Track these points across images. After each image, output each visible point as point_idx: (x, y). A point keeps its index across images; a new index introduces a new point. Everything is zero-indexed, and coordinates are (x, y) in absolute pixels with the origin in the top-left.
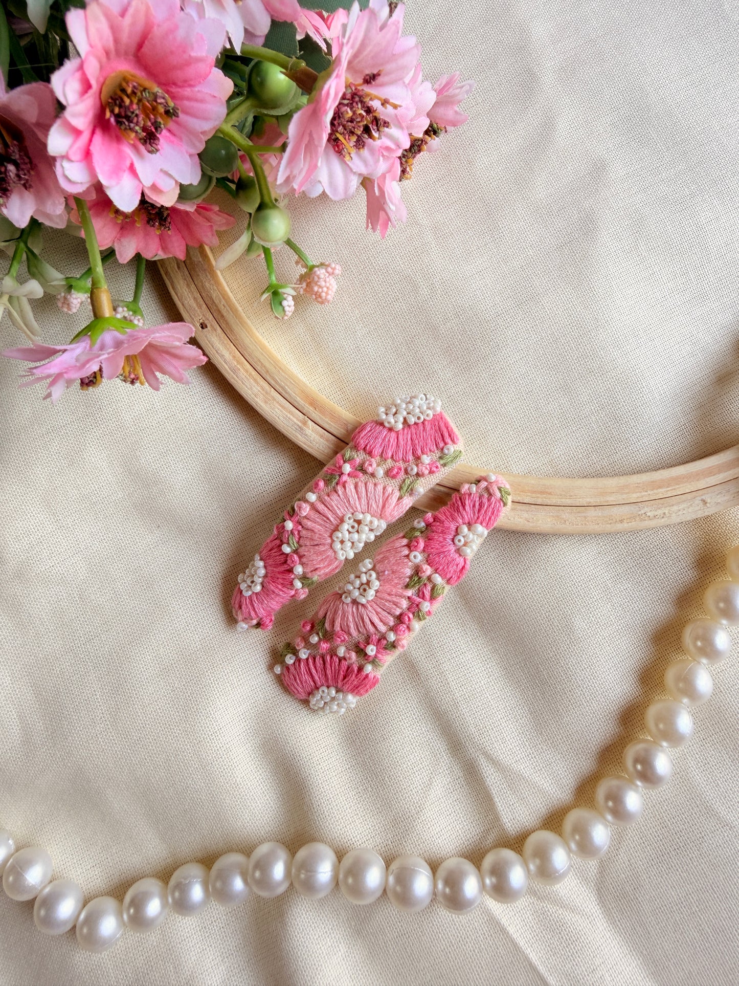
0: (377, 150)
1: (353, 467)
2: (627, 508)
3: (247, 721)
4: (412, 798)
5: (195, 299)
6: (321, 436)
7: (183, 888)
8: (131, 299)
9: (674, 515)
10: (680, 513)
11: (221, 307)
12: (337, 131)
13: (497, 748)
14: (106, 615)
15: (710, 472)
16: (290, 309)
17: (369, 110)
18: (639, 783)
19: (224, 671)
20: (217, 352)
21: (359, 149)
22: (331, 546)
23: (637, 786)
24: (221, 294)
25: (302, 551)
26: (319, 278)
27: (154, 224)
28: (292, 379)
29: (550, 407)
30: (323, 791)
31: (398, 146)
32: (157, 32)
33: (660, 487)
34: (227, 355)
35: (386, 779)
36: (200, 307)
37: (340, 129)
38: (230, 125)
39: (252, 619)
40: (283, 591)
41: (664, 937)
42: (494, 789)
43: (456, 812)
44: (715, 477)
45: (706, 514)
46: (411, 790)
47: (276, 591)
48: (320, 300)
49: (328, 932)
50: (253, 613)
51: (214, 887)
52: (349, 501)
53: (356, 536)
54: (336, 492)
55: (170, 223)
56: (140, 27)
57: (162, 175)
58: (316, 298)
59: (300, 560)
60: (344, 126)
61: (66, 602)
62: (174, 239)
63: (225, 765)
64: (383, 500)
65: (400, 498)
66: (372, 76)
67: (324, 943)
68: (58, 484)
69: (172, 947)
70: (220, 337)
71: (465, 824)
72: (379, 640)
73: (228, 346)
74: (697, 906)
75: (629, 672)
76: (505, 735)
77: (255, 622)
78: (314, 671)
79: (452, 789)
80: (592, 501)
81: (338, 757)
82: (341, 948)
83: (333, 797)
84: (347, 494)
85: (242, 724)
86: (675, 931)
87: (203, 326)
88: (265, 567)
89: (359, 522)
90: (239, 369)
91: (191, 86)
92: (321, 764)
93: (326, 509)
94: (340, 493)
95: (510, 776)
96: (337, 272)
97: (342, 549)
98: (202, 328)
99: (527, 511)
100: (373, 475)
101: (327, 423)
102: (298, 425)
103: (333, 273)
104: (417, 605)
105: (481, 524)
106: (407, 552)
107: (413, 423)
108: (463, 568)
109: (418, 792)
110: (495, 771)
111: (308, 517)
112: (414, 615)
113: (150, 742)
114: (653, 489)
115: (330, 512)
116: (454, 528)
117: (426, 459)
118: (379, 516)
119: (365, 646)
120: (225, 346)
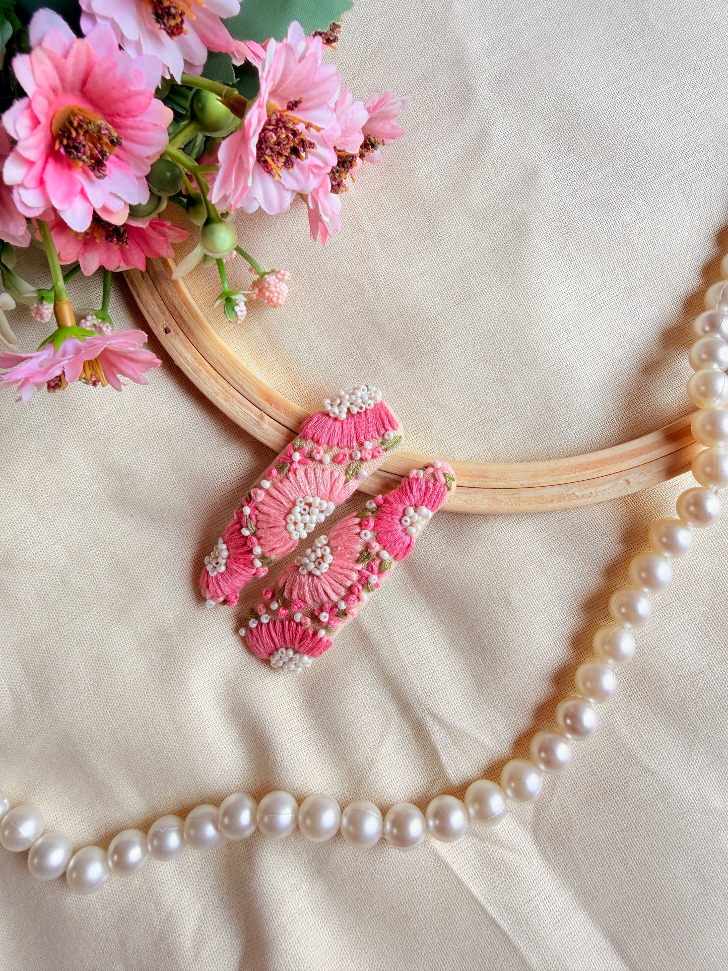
0: (307, 168)
1: (302, 454)
2: (556, 489)
3: (218, 688)
4: (365, 753)
5: (158, 305)
6: (277, 430)
7: (161, 837)
8: (100, 308)
9: (600, 494)
10: (606, 492)
11: (183, 313)
12: (265, 154)
13: (442, 708)
15: (632, 455)
16: (242, 314)
17: (295, 133)
18: (569, 736)
19: (195, 644)
20: (180, 355)
21: (288, 168)
22: (286, 528)
23: (568, 739)
24: (182, 301)
25: (259, 533)
26: (269, 284)
27: (112, 239)
28: (249, 378)
29: (488, 398)
31: (326, 164)
32: (98, 70)
33: (587, 469)
34: (189, 357)
35: (342, 736)
36: (164, 314)
37: (268, 151)
38: (176, 148)
39: (219, 597)
40: (245, 570)
41: (592, 871)
42: (439, 744)
44: (638, 458)
45: (630, 492)
46: (364, 746)
47: (239, 570)
48: (272, 304)
49: (292, 872)
50: (219, 591)
51: (188, 835)
52: (299, 486)
53: (307, 517)
54: (288, 478)
55: (127, 238)
56: (82, 66)
57: (111, 197)
58: (268, 302)
59: (258, 542)
60: (271, 149)
62: (134, 252)
64: (331, 484)
65: (347, 481)
66: (294, 103)
67: (287, 882)
69: (153, 889)
70: (182, 341)
72: (332, 608)
73: (190, 349)
74: (622, 843)
75: (561, 637)
76: (450, 697)
77: (221, 599)
78: (274, 635)
79: (402, 745)
80: (525, 483)
81: (299, 719)
82: (303, 886)
83: (295, 753)
84: (297, 480)
85: (213, 691)
86: (603, 865)
87: (167, 331)
88: (228, 549)
89: (310, 505)
90: (201, 370)
91: (133, 116)
92: (284, 724)
93: (279, 494)
94: (291, 479)
95: (454, 732)
96: (286, 278)
97: (295, 530)
98: (166, 332)
99: (466, 494)
100: (321, 462)
101: (282, 417)
102: (256, 420)
103: (283, 279)
104: (367, 578)
105: (427, 506)
106: (358, 530)
107: (356, 412)
108: (409, 545)
109: (370, 748)
110: (440, 728)
111: (263, 502)
112: (363, 587)
113: (129, 708)
114: (581, 471)
115: (283, 497)
116: (402, 510)
117: (369, 445)
118: (328, 498)
119: (320, 614)
120: (187, 349)
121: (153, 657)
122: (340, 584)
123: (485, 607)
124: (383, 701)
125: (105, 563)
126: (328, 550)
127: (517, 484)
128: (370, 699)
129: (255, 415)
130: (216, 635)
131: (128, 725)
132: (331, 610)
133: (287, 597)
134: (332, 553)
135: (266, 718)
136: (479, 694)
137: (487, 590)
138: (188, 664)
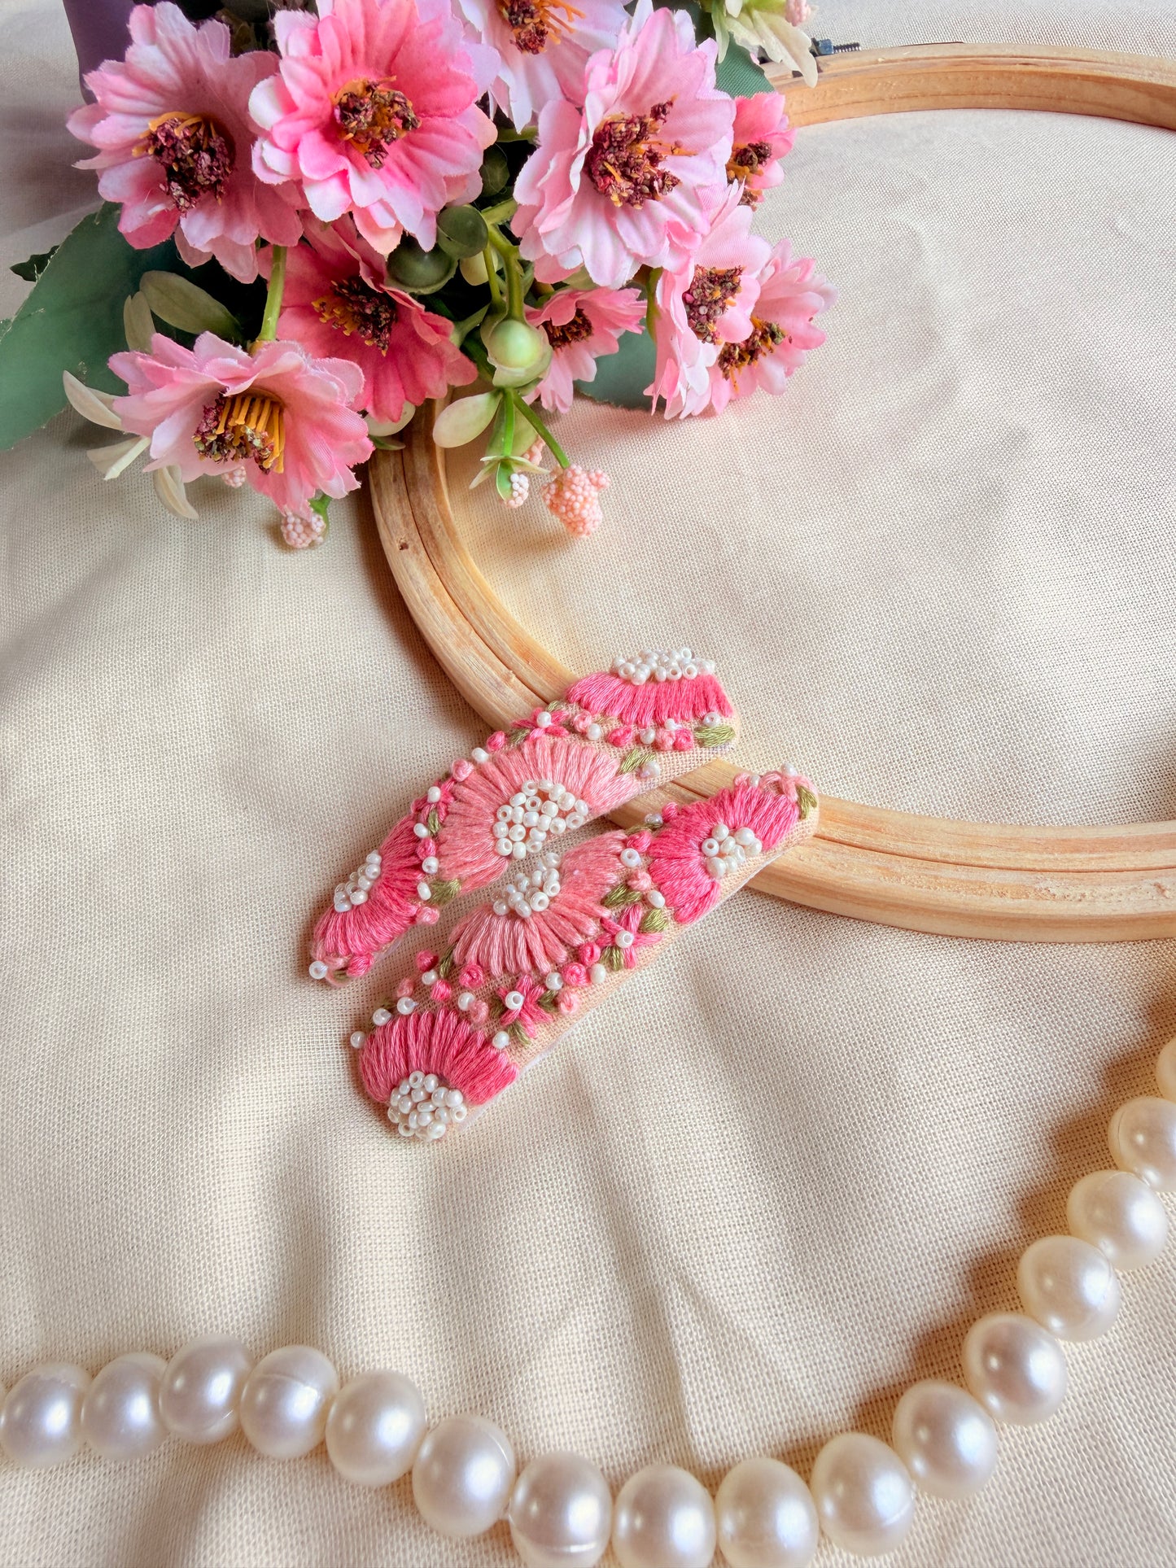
1: (556, 719)
2: (1014, 875)
3: (272, 1133)
4: (519, 1333)
5: (403, 515)
6: (526, 699)
9: (1101, 900)
10: (1113, 900)
11: (436, 528)
12: (606, 160)
13: (709, 1274)
14: (116, 912)
16: (520, 489)
17: (655, 159)
19: (263, 1035)
20: (411, 578)
22: (492, 830)
25: (445, 834)
27: (366, 330)
28: (505, 621)
29: (903, 728)
30: (359, 1274)
32: (416, 34)
33: (1078, 851)
34: (423, 582)
35: (481, 1285)
36: (407, 525)
39: (338, 955)
40: (398, 904)
42: (685, 1355)
43: (601, 1391)
46: (521, 1318)
47: (388, 903)
50: (341, 945)
52: (536, 765)
53: (534, 818)
54: (519, 748)
56: (398, 31)
57: (381, 205)
59: (437, 850)
61: (64, 879)
63: (204, 1186)
64: (590, 770)
65: (619, 773)
66: (661, 107)
68: (126, 707)
70: (421, 562)
71: (613, 1421)
72: (533, 987)
73: (428, 573)
76: (731, 1258)
77: (340, 962)
78: (411, 1041)
79: (603, 1341)
80: (951, 853)
81: (406, 1232)
84: (535, 752)
85: (261, 1134)
87: (404, 547)
88: (381, 865)
89: (544, 796)
90: (435, 602)
92: (372, 1230)
93: (497, 772)
94: (526, 750)
95: (723, 1335)
96: (603, 481)
97: (508, 837)
98: (402, 549)
99: (834, 852)
100: (583, 735)
101: (540, 682)
102: (496, 680)
103: (597, 484)
104: (613, 937)
105: (755, 831)
106: (619, 848)
107: (664, 679)
108: (709, 893)
109: (533, 1324)
110: (695, 1318)
111: (467, 783)
112: (602, 953)
113: (97, 1114)
114: (1066, 851)
115: (504, 778)
116: (707, 828)
117: (673, 725)
118: (579, 793)
119: (507, 993)
120: (425, 574)
121: (180, 1041)
122: (560, 939)
123: (840, 1088)
124: (588, 1236)
125: (172, 868)
126: (556, 875)
127: (937, 852)
128: (561, 1224)
129: (498, 673)
130: (306, 1034)
131: (80, 1144)
132: (531, 989)
133: (456, 960)
134: (561, 881)
135: (341, 1205)
136: (795, 1270)
137: (848, 1054)
138: (236, 1065)
